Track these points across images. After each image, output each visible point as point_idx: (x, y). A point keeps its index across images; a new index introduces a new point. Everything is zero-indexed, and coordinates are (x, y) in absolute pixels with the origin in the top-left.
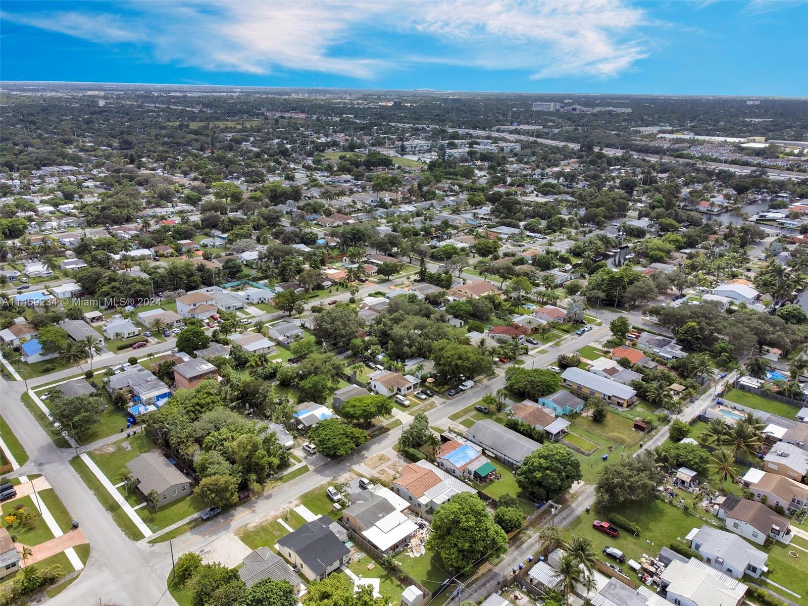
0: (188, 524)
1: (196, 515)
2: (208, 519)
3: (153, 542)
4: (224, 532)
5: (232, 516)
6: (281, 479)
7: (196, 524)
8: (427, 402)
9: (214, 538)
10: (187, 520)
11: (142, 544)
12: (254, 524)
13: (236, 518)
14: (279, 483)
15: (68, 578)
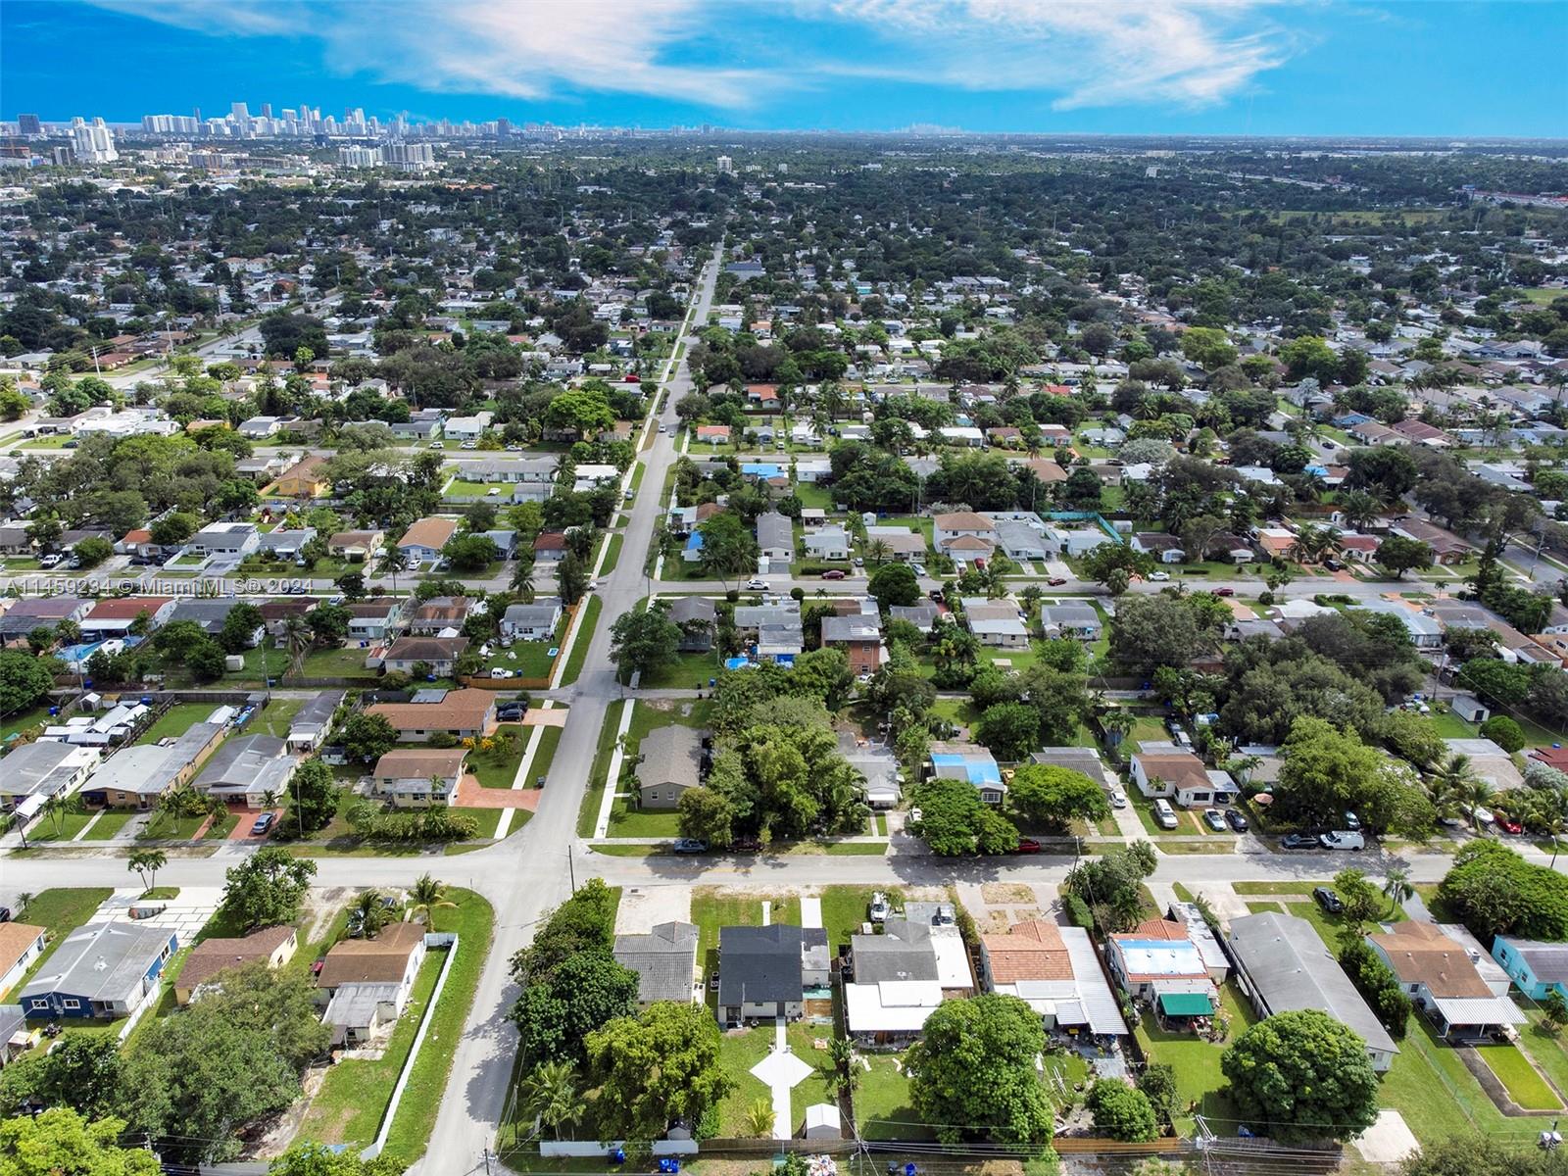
0: (654, 847)
1: (672, 840)
2: (679, 853)
3: (594, 848)
4: (683, 881)
5: (714, 865)
6: (828, 845)
7: (663, 852)
8: (1217, 837)
9: (664, 881)
10: (657, 841)
11: (583, 844)
12: (727, 891)
13: (716, 869)
14: (821, 850)
15: (478, 842)
